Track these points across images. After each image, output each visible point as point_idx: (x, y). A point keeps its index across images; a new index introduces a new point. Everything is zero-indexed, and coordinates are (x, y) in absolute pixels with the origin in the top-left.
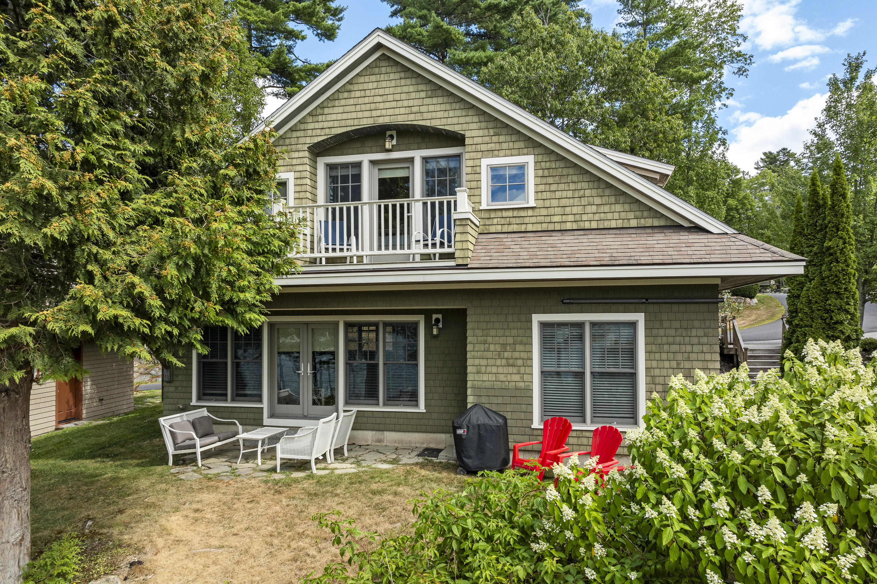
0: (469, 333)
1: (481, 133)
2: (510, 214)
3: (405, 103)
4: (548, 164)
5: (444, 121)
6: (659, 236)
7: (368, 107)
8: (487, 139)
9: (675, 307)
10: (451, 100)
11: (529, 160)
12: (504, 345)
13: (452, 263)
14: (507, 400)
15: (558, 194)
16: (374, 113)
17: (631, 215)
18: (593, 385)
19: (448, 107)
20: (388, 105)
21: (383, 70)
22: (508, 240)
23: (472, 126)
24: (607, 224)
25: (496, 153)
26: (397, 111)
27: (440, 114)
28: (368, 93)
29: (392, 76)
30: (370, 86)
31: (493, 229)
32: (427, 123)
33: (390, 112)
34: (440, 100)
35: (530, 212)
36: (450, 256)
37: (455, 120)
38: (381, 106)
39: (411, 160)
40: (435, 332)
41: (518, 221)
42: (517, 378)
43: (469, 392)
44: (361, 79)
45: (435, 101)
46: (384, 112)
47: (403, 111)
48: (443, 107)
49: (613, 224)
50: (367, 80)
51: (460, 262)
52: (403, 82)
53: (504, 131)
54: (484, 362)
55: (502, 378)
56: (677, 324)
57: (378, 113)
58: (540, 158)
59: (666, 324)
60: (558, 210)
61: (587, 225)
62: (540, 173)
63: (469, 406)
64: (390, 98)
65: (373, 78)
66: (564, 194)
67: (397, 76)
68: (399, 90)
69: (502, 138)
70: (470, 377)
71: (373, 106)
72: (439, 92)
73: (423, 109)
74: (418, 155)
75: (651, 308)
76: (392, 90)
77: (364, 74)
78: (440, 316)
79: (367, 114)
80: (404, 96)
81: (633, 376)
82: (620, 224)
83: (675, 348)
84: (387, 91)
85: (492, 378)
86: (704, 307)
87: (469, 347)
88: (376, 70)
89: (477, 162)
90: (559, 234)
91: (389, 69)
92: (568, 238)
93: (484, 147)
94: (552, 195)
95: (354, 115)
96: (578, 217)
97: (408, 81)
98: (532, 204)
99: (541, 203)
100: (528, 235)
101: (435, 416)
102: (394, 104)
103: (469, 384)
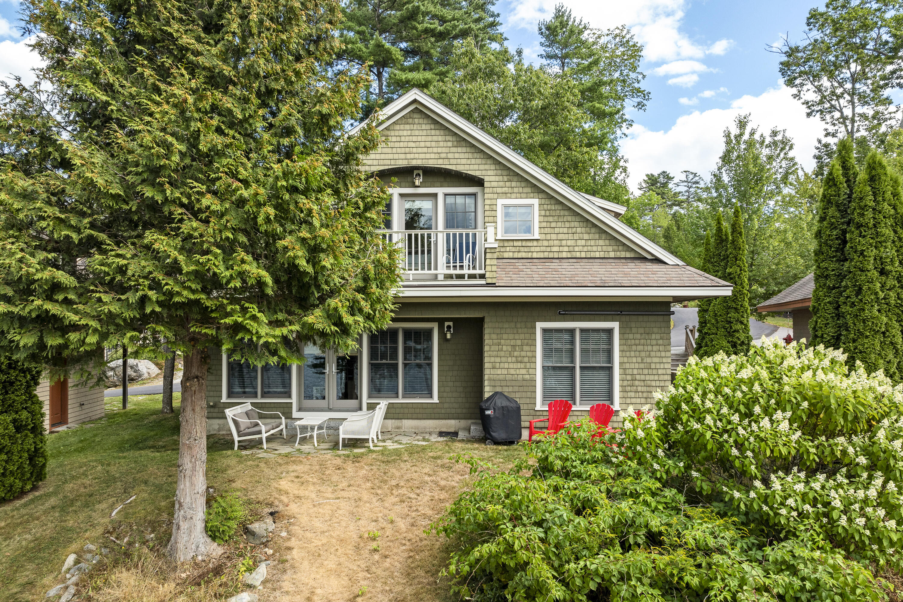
0: (486, 337)
1: (497, 178)
2: (519, 244)
3: (435, 150)
4: (549, 207)
5: (467, 167)
6: (632, 265)
7: (403, 150)
8: (501, 184)
9: (641, 318)
10: (473, 150)
11: (535, 202)
12: (514, 346)
13: (483, 282)
14: (516, 389)
15: (557, 230)
16: (408, 156)
17: (610, 248)
18: (581, 375)
19: (470, 156)
20: (420, 150)
21: (416, 121)
22: (519, 264)
23: (490, 173)
24: (593, 255)
25: (509, 195)
26: (428, 156)
27: (464, 161)
28: (403, 139)
29: (424, 127)
30: (405, 133)
31: (506, 255)
32: (453, 168)
33: (422, 156)
34: (464, 150)
35: (535, 243)
36: (482, 276)
37: (476, 167)
38: (415, 150)
39: (435, 195)
40: (449, 336)
41: (526, 249)
42: (524, 371)
43: (486, 383)
44: (397, 127)
45: (460, 150)
46: (417, 156)
47: (433, 156)
48: (467, 155)
49: (597, 255)
50: (402, 128)
51: (489, 281)
52: (433, 132)
53: (516, 178)
54: (498, 360)
55: (512, 372)
56: (641, 330)
57: (412, 156)
58: (543, 201)
59: (634, 330)
60: (557, 243)
61: (578, 255)
62: (543, 213)
63: (486, 395)
64: (422, 144)
65: (407, 127)
66: (561, 230)
67: (428, 127)
68: (430, 138)
69: (514, 184)
70: (487, 372)
71: (407, 150)
72: (463, 143)
73: (450, 156)
74: (441, 191)
75: (624, 318)
76: (424, 138)
77: (400, 122)
78: (451, 324)
79: (403, 156)
80: (433, 144)
81: (610, 369)
82: (602, 255)
83: (640, 348)
84: (419, 139)
85: (505, 372)
86: (660, 318)
87: (486, 348)
88: (410, 121)
89: (494, 202)
90: (557, 261)
91: (421, 121)
92: (565, 264)
93: (499, 190)
94: (552, 231)
95: (391, 156)
96: (571, 249)
97: (438, 132)
98: (537, 236)
99: (543, 237)
100: (535, 260)
101: (446, 405)
102: (425, 150)
103: (486, 377)
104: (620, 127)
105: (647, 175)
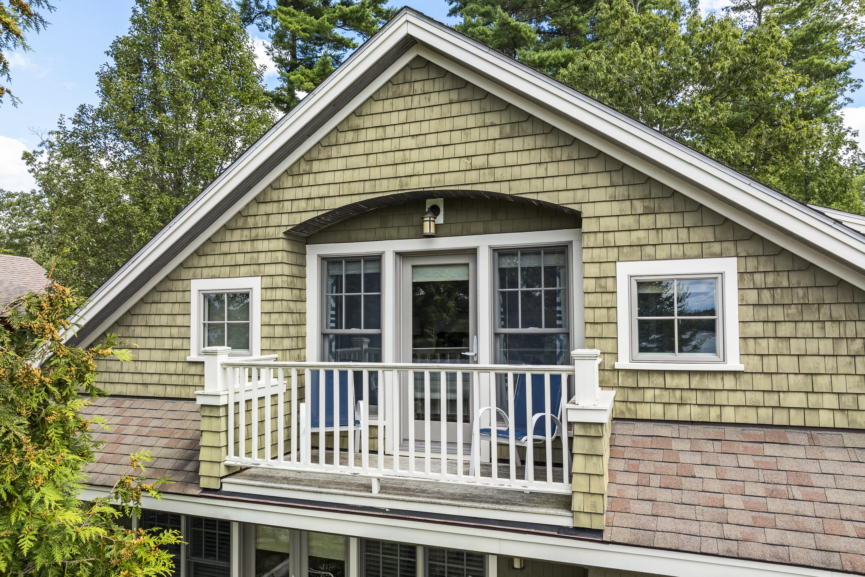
1: (616, 208)
2: (683, 382)
3: (460, 150)
4: (770, 279)
5: (537, 185)
7: (390, 158)
8: (628, 222)
10: (551, 141)
11: (728, 267)
13: (565, 521)
15: (796, 346)
16: (402, 170)
19: (545, 155)
20: (426, 154)
21: (418, 87)
23: (595, 195)
25: (649, 250)
26: (444, 166)
27: (528, 171)
28: (390, 132)
29: (435, 98)
30: (394, 118)
31: (644, 412)
32: (504, 189)
33: (431, 167)
34: (529, 142)
35: (729, 382)
37: (560, 183)
38: (415, 155)
39: (473, 252)
41: (701, 398)
44: (378, 107)
45: (518, 143)
46: (419, 168)
47: (454, 165)
48: (535, 156)
50: (388, 108)
51: (584, 522)
52: (455, 109)
53: (667, 205)
57: (408, 169)
58: (751, 264)
60: (797, 382)
62: (752, 296)
64: (431, 140)
65: (399, 103)
66: (812, 346)
67: (444, 98)
68: (448, 124)
69: (662, 220)
71: (399, 157)
72: (527, 127)
73: (494, 160)
74: (484, 243)
76: (434, 126)
77: (383, 95)
79: (388, 171)
80: (457, 137)
84: (425, 127)
88: (405, 89)
89: (607, 270)
90: (802, 438)
91: (428, 86)
93: (622, 239)
94: (783, 347)
95: (364, 174)
96: (848, 402)
97: (466, 108)
98: (734, 364)
99: (754, 363)
100: (730, 433)
102: (438, 152)
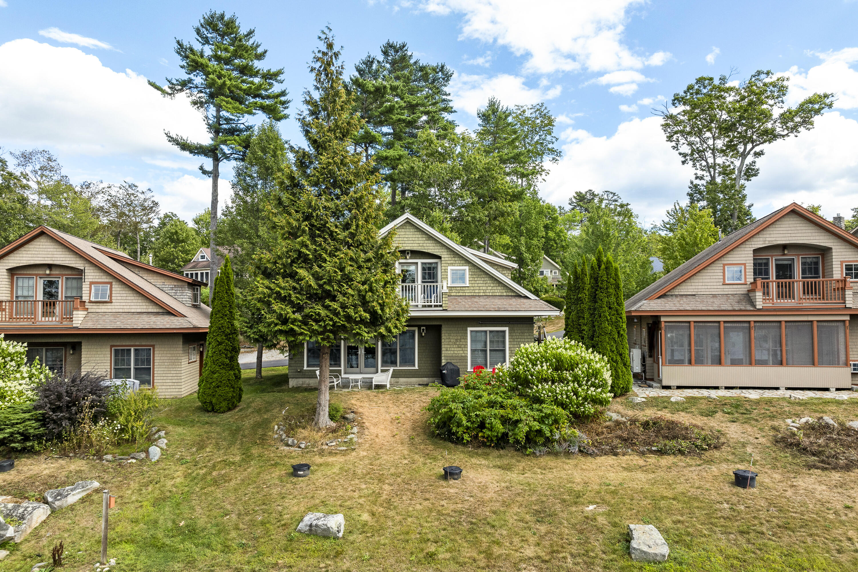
0: (443, 335)
1: (448, 256)
2: (459, 289)
3: (417, 242)
4: (473, 270)
5: (433, 250)
6: (514, 300)
7: (401, 242)
8: (450, 259)
9: (519, 325)
10: (435, 242)
11: (467, 268)
12: (457, 340)
13: (441, 309)
14: (458, 361)
15: (477, 282)
17: (504, 291)
18: (490, 354)
19: (435, 245)
20: (409, 242)
21: (408, 228)
22: (459, 299)
23: (443, 253)
24: (495, 294)
25: (454, 264)
26: (413, 245)
27: (431, 248)
28: (402, 236)
30: (402, 233)
31: (452, 294)
32: (426, 251)
33: (411, 245)
34: (431, 242)
35: (467, 289)
36: (441, 306)
37: (437, 250)
39: (417, 263)
40: (423, 334)
41: (462, 291)
42: (462, 352)
43: (443, 358)
44: (400, 230)
45: (429, 242)
46: (408, 245)
47: (416, 245)
48: (433, 245)
49: (498, 294)
51: (444, 308)
52: (415, 233)
53: (457, 256)
54: (449, 346)
55: (456, 352)
56: (520, 331)
58: (470, 268)
59: (516, 331)
60: (477, 288)
61: (488, 294)
62: (471, 273)
63: (443, 364)
64: (411, 239)
65: (403, 230)
66: (480, 282)
67: (412, 231)
68: (414, 236)
69: (456, 259)
70: (443, 352)
71: (403, 242)
72: (431, 239)
73: (424, 245)
74: (420, 261)
75: (511, 325)
76: (411, 236)
77: (401, 228)
78: (424, 328)
79: (401, 245)
80: (416, 239)
81: (504, 351)
82: (500, 294)
83: (519, 340)
84: (409, 236)
85: (452, 352)
86: (528, 325)
87: (443, 341)
88: (405, 228)
89: (446, 268)
90: (478, 297)
91: (410, 228)
92: (482, 299)
93: (449, 262)
94: (475, 282)
96: (485, 291)
97: (418, 233)
98: (468, 285)
99: (471, 285)
100: (467, 297)
101: (422, 370)
102: (412, 242)
103: (443, 355)
104: (541, 175)
105: (576, 193)
